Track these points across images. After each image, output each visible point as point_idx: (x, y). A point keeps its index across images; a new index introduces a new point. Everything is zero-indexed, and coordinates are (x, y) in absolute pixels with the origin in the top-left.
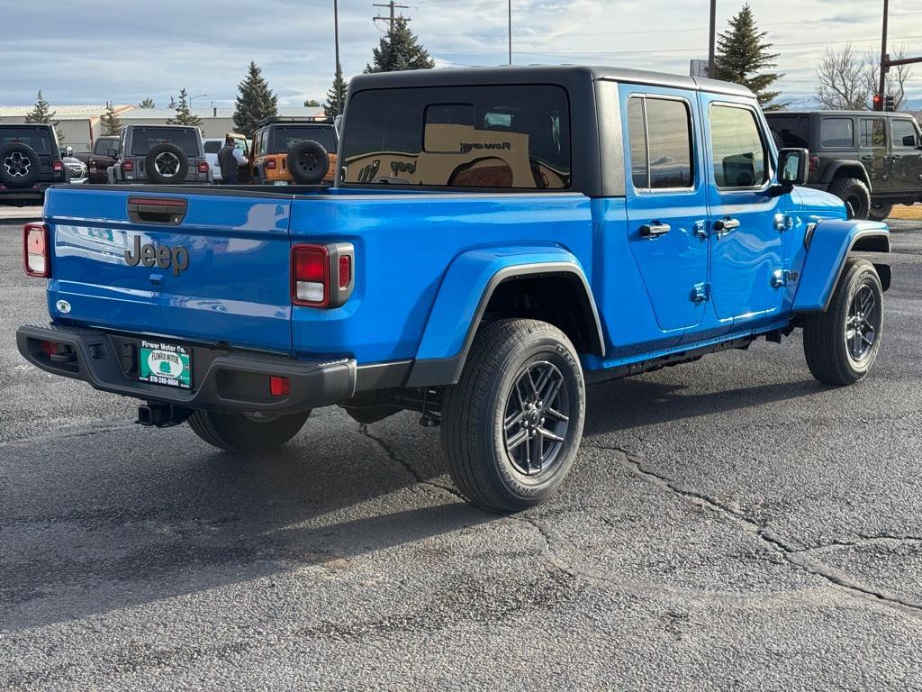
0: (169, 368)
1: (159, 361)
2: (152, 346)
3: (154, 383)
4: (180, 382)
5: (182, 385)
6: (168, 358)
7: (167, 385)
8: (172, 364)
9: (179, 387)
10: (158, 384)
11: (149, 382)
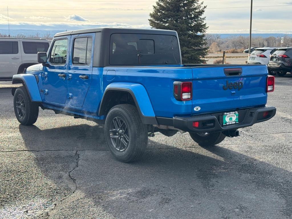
0: (232, 119)
1: (229, 118)
2: (227, 114)
3: (228, 125)
4: (236, 122)
5: (236, 123)
6: (232, 116)
7: (232, 124)
8: (233, 117)
9: (235, 124)
10: (229, 125)
11: (226, 125)
